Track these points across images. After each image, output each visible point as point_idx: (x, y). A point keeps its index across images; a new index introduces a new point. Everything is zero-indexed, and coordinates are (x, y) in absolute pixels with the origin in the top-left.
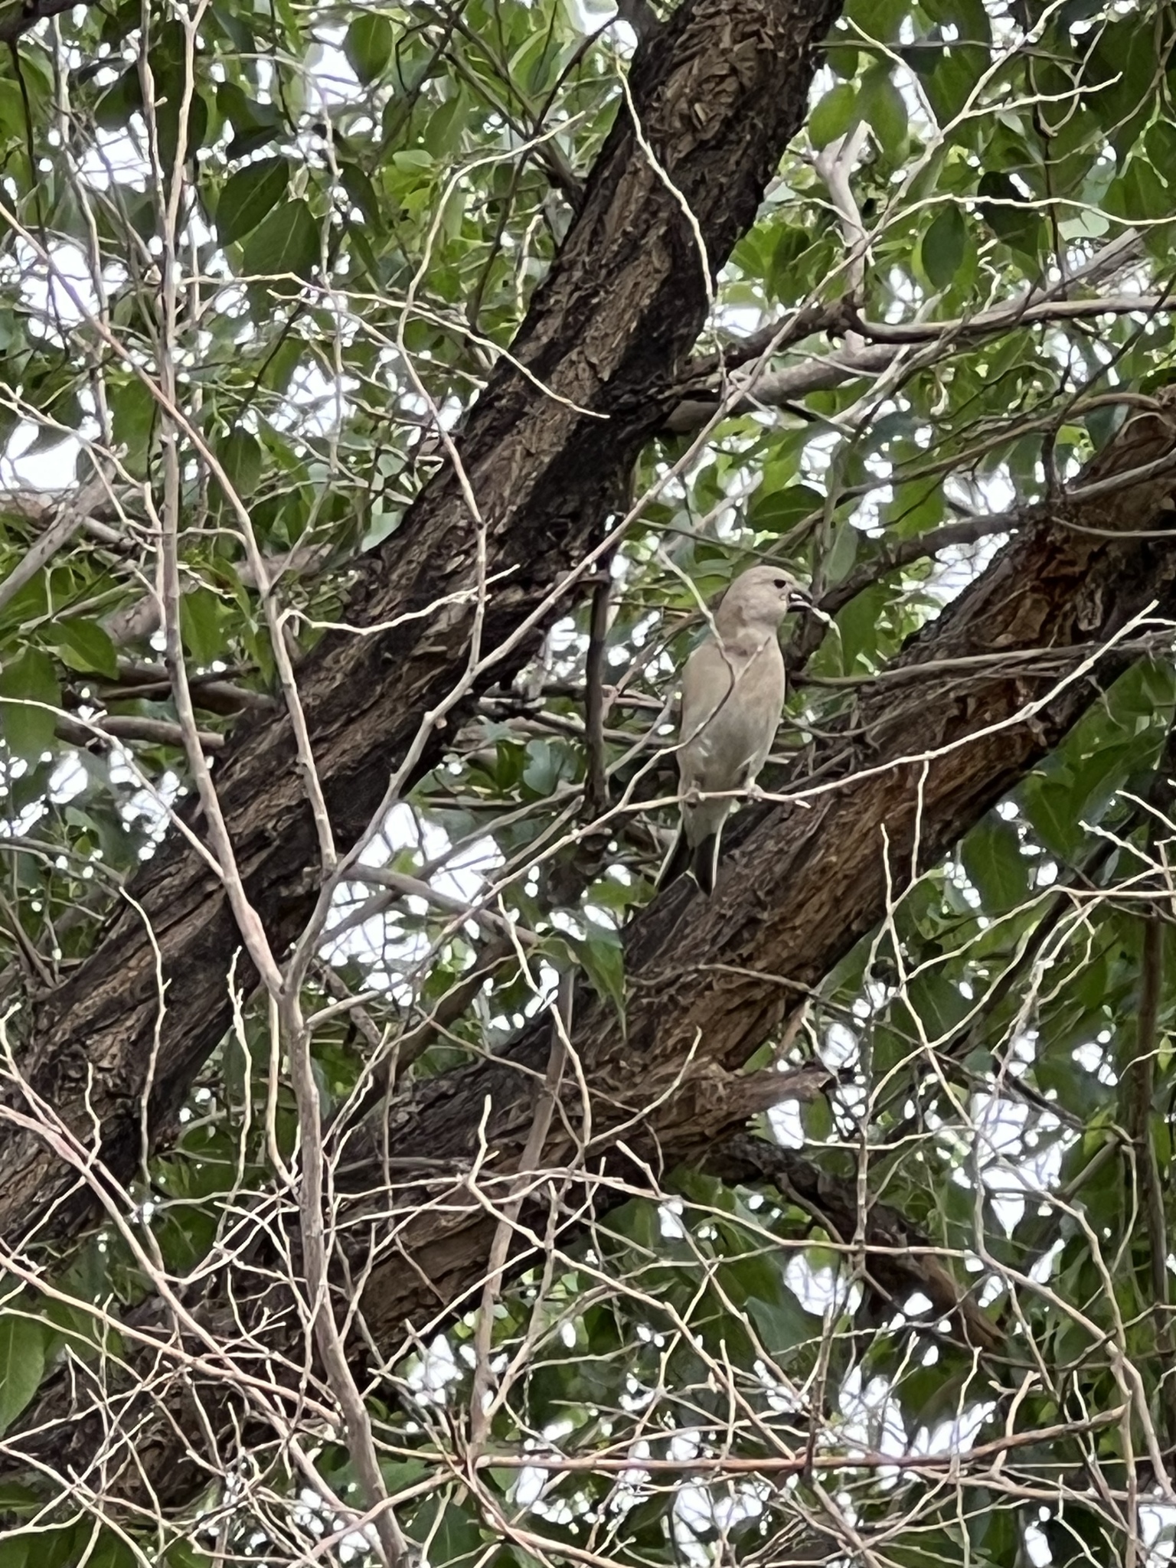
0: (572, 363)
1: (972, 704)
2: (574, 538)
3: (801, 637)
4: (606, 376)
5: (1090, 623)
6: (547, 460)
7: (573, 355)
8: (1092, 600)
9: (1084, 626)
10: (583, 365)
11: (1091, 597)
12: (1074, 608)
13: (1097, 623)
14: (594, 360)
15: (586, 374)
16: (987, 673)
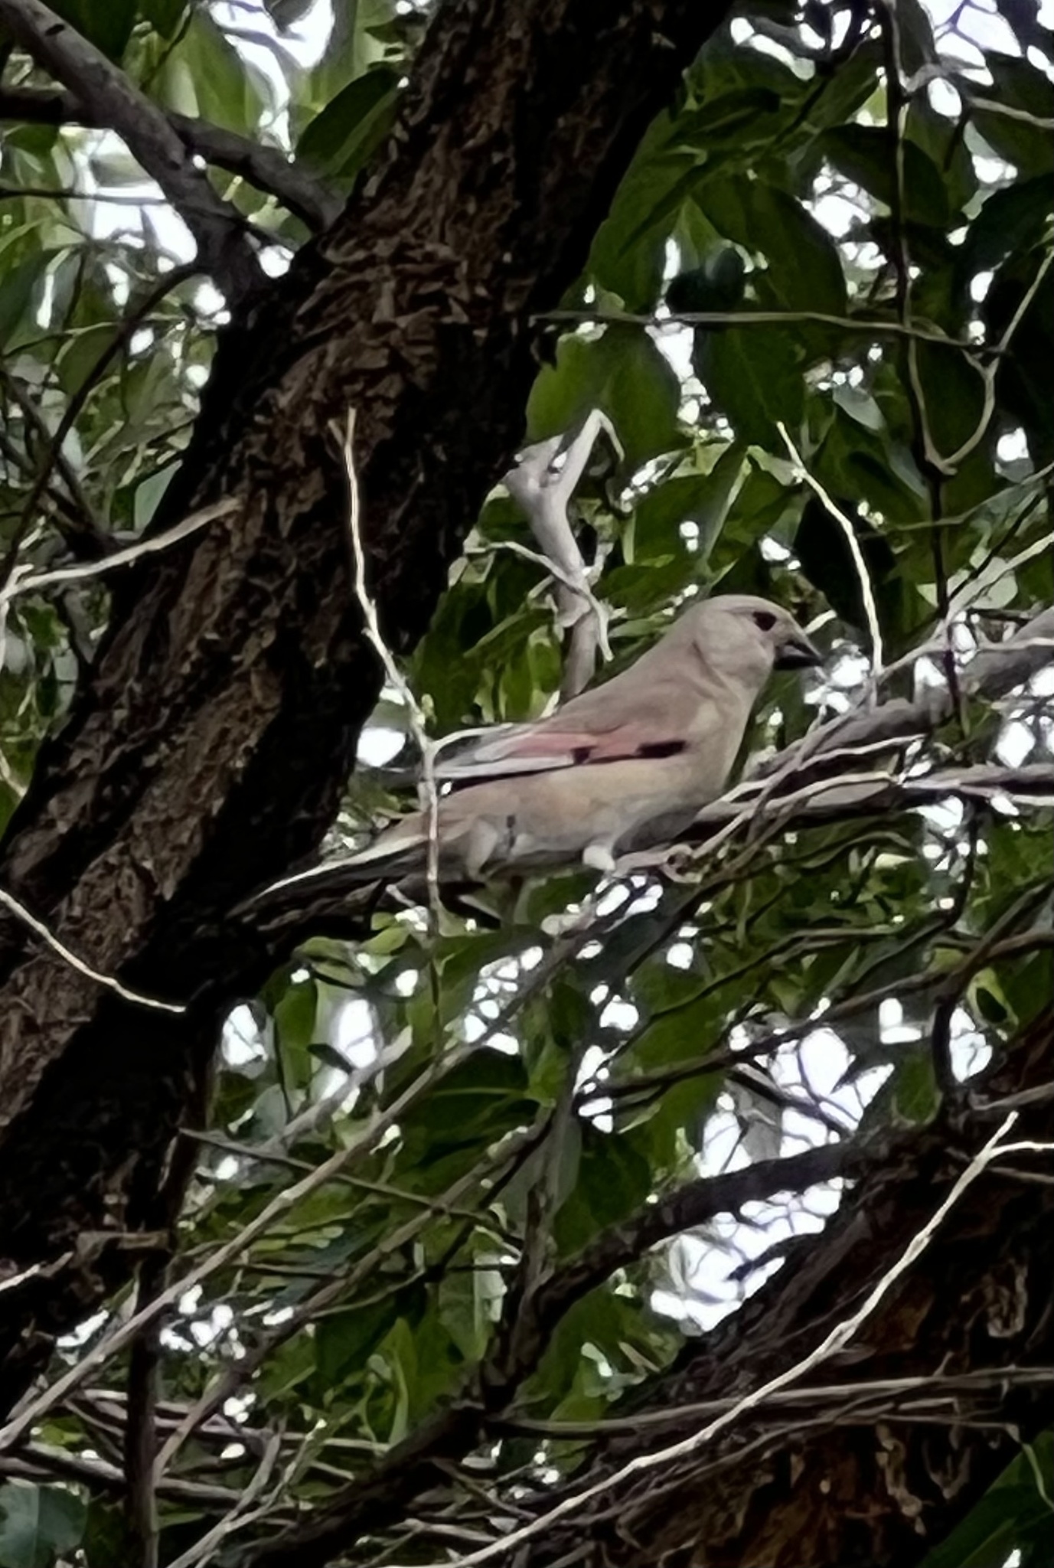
0: (110, 869)
1: (797, 1465)
2: (109, 1174)
3: (505, 1350)
4: (168, 891)
5: (1006, 1324)
6: (63, 1036)
7: (112, 856)
8: (1012, 1288)
9: (994, 1331)
10: (127, 871)
11: (1008, 1280)
12: (979, 1298)
13: (1019, 1324)
14: (148, 865)
15: (133, 892)
16: (827, 1417)
